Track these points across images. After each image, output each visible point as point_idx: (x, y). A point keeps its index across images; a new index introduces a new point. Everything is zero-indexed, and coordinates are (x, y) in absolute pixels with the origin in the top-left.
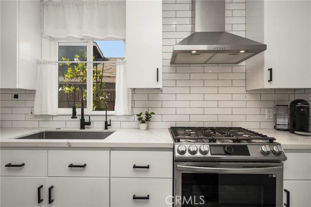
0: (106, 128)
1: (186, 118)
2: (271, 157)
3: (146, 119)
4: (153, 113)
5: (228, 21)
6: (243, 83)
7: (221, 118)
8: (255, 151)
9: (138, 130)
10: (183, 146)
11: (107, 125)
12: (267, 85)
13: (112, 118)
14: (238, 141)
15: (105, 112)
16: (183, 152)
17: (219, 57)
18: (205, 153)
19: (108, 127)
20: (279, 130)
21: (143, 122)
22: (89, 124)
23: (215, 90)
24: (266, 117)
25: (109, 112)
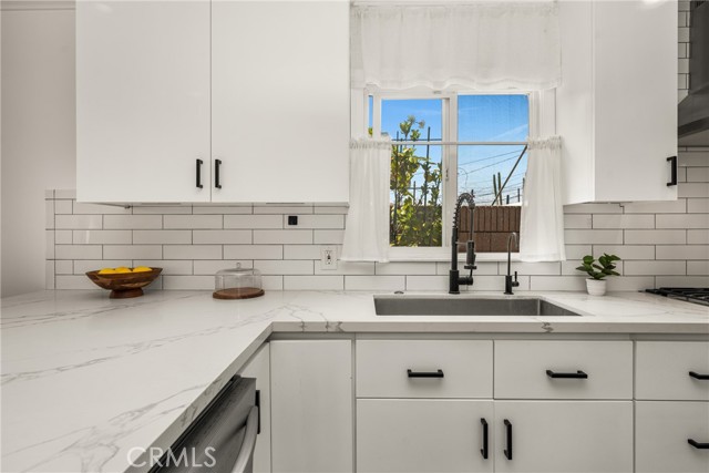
0: (508, 291)
4: (615, 258)
9: (584, 296)
11: (510, 285)
13: (520, 269)
15: (507, 254)
19: (513, 288)
21: (597, 277)
22: (469, 281)
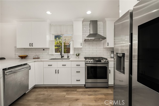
0: (68, 58)
1: (88, 55)
2: (106, 62)
3: (78, 55)
4: (80, 54)
5: (98, 32)
6: (103, 46)
7: (93, 55)
8: (103, 61)
9: (76, 58)
10: (87, 60)
11: (68, 57)
12: (107, 47)
13: (69, 55)
14: (99, 59)
16: (87, 62)
17: (96, 40)
18: (92, 62)
20: (112, 58)
21: (77, 56)
22: (63, 57)
23: (96, 48)
24: (109, 54)
25: (69, 54)
